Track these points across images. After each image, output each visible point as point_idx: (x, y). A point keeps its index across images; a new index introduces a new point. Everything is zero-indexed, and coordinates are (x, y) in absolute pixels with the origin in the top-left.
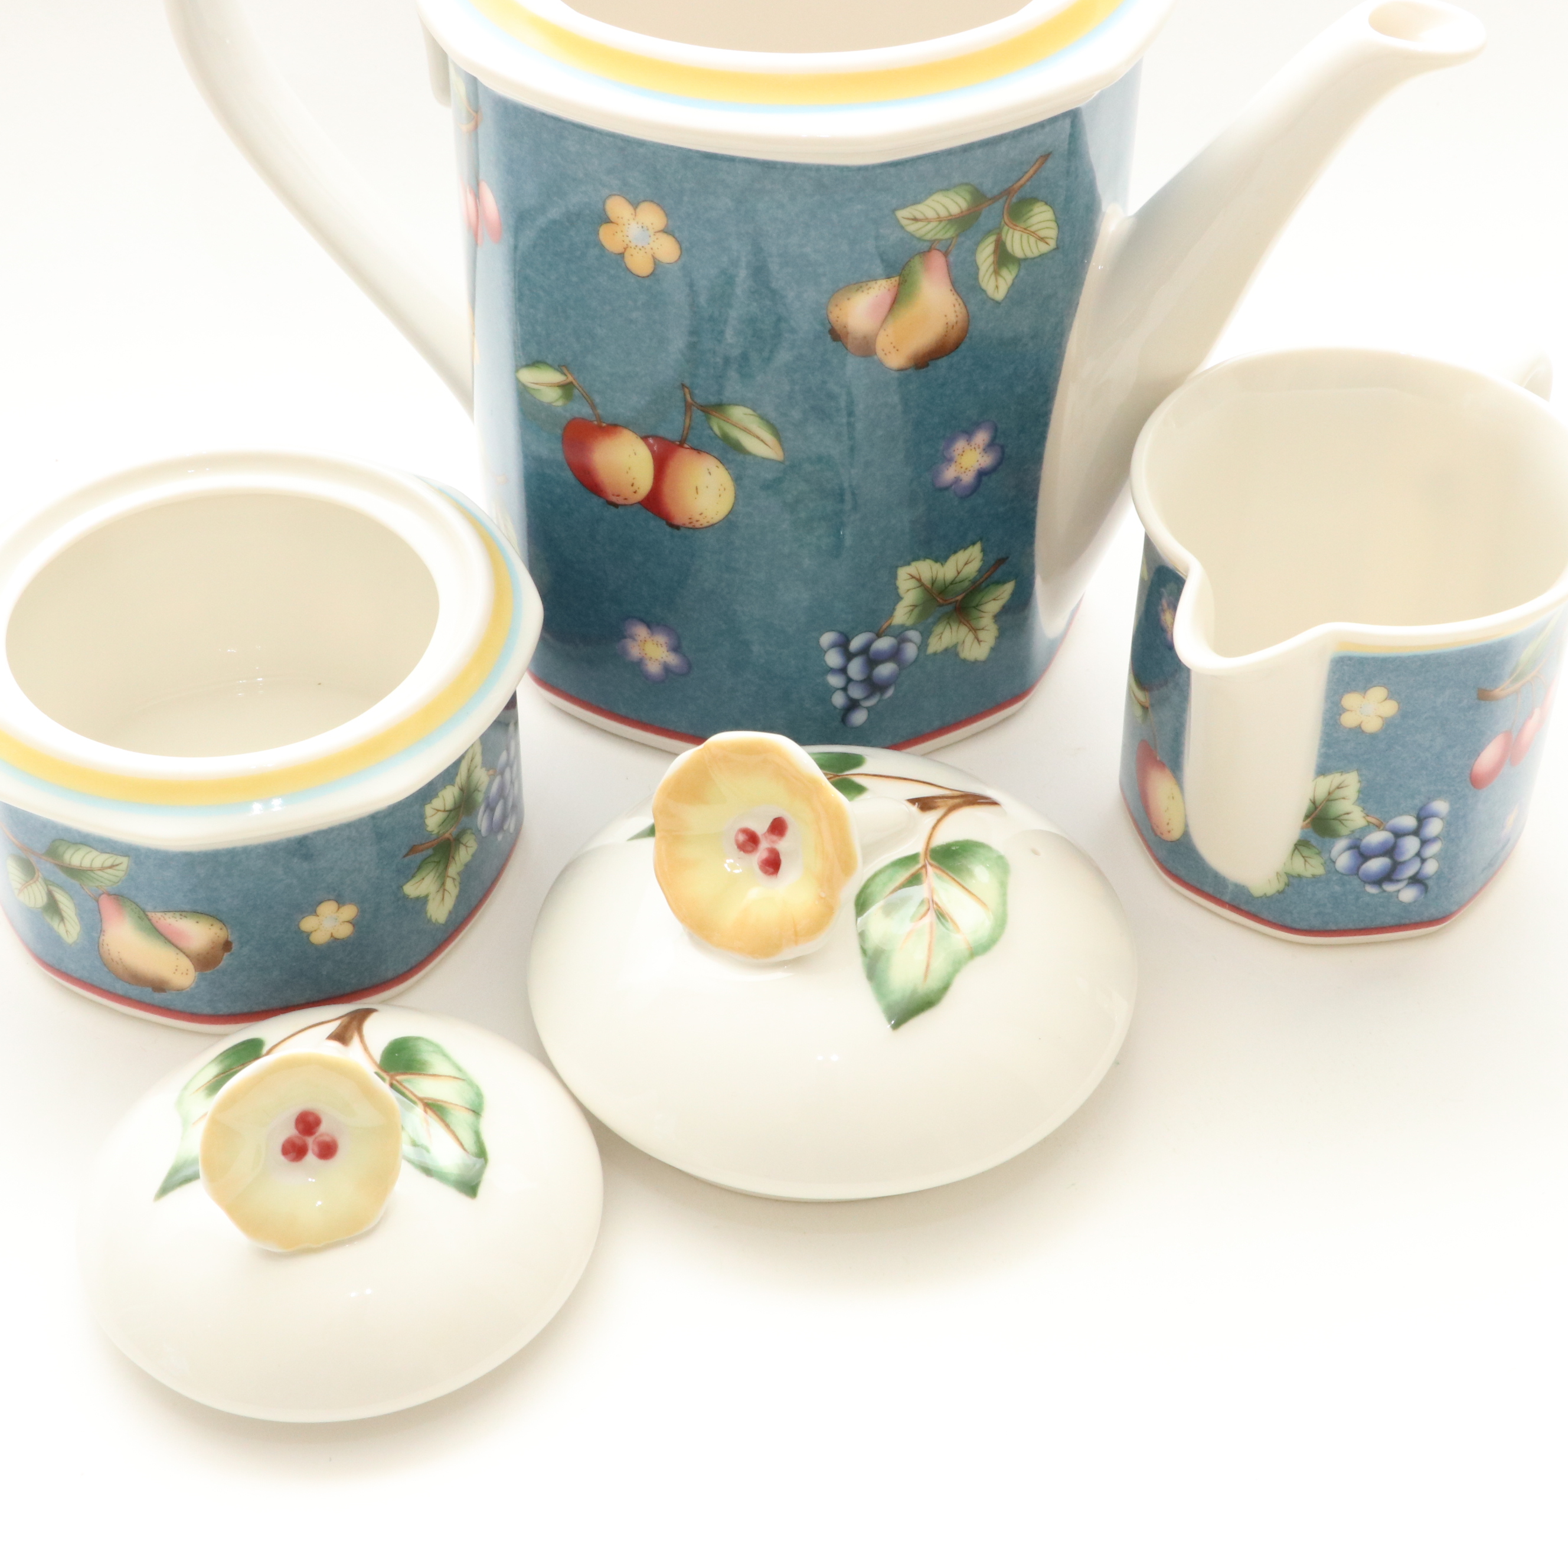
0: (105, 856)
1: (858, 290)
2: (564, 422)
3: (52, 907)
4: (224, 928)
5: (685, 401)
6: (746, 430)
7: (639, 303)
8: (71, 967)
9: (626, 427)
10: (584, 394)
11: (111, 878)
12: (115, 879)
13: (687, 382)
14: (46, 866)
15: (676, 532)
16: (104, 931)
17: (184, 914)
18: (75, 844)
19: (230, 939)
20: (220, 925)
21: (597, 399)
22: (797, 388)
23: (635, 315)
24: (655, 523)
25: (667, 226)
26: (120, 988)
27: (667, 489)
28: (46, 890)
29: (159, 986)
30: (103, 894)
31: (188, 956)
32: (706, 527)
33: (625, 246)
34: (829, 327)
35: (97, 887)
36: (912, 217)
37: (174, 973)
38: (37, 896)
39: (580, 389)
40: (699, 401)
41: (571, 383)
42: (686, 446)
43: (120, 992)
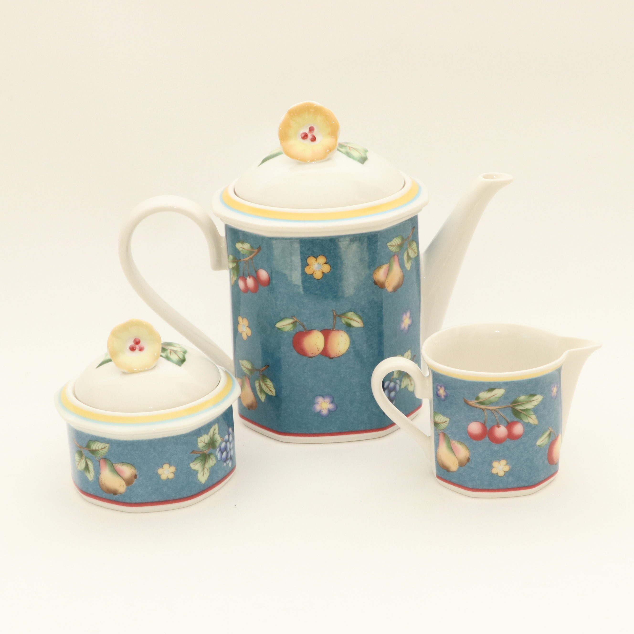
0: (102, 444)
1: (380, 268)
2: (293, 335)
3: (87, 468)
4: (135, 470)
5: (334, 315)
6: (352, 319)
7: (318, 288)
8: (91, 491)
9: (315, 330)
10: (301, 323)
11: (103, 453)
12: (105, 453)
13: (334, 309)
14: (86, 452)
15: (332, 360)
16: (101, 473)
17: (123, 464)
18: (94, 441)
19: (136, 474)
20: (133, 468)
21: (305, 323)
22: (366, 302)
23: (317, 292)
24: (326, 359)
25: (326, 261)
26: (104, 495)
27: (329, 347)
28: (85, 461)
29: (115, 493)
30: (101, 459)
31: (124, 480)
32: (342, 355)
33: (313, 271)
34: (374, 281)
35: (99, 456)
36: (390, 245)
37: (120, 487)
38: (82, 465)
39: (299, 322)
40: (338, 314)
41: (296, 321)
42: (334, 330)
43: (104, 497)
